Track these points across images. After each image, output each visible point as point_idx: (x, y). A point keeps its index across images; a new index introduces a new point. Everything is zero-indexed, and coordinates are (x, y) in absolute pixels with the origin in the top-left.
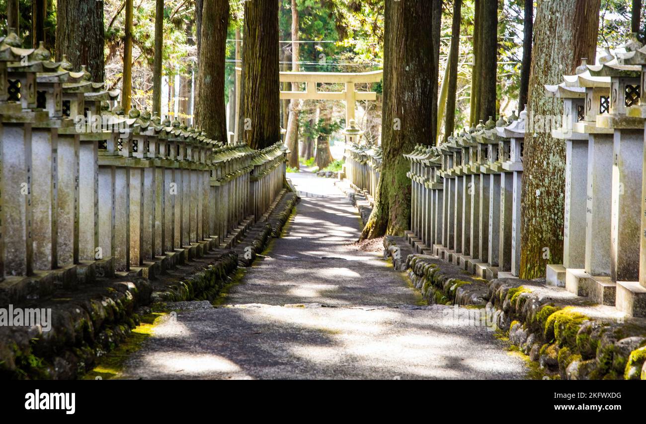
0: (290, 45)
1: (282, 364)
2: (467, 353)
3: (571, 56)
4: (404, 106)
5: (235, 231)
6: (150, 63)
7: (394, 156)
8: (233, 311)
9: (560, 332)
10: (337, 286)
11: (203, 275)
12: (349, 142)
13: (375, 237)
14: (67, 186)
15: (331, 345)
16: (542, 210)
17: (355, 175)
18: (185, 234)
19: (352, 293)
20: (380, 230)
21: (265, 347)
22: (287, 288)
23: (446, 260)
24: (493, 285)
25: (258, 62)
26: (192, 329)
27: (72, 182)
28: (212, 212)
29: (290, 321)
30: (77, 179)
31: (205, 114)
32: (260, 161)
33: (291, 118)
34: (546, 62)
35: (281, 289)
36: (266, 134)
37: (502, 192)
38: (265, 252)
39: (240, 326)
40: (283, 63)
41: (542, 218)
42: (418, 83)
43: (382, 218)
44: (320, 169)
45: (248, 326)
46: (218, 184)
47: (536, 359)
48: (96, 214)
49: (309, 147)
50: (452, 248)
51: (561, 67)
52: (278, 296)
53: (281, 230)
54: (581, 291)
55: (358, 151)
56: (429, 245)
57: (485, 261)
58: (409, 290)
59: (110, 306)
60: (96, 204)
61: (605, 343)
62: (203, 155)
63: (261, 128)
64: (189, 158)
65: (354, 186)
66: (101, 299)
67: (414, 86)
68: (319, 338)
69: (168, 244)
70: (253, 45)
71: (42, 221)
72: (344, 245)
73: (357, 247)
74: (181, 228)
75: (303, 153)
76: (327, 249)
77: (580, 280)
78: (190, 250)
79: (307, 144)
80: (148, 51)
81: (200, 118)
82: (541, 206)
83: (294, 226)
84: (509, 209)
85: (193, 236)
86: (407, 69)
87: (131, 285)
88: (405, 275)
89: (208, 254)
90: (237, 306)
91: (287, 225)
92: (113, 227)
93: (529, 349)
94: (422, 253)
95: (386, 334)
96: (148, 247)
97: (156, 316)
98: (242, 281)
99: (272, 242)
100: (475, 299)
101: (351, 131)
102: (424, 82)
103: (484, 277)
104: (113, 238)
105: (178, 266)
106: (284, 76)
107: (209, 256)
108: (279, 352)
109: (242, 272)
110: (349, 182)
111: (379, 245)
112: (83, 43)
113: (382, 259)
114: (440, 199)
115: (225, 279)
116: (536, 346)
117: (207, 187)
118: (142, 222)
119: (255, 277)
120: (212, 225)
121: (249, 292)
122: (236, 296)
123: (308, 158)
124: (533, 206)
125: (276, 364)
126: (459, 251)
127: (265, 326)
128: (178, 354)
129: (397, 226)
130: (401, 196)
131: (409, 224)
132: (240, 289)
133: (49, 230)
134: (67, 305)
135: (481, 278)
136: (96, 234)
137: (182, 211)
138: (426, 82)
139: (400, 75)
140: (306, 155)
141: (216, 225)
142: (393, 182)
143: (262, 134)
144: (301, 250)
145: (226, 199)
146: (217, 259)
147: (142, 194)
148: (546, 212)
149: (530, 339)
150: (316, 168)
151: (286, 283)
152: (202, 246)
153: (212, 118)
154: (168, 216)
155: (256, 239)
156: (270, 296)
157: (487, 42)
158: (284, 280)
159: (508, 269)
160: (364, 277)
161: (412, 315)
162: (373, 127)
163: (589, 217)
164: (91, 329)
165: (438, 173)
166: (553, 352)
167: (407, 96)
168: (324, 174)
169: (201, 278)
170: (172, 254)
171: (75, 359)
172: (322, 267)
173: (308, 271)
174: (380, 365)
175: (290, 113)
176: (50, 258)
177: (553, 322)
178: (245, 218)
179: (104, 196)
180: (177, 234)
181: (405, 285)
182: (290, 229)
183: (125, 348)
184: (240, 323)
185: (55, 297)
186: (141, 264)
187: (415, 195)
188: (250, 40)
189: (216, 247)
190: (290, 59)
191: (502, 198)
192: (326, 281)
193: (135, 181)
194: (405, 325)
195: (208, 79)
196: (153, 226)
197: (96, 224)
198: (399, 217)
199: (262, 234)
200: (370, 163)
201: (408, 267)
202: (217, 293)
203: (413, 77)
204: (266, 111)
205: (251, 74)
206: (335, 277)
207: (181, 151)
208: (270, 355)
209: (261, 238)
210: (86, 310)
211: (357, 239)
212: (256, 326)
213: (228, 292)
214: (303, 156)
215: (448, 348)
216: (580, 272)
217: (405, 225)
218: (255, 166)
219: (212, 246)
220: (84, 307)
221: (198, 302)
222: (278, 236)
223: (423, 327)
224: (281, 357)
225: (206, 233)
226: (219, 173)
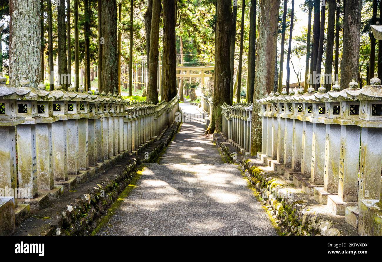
0: (180, 56)
1: (180, 183)
2: (232, 179)
3: (265, 89)
4: (220, 88)
5: (162, 133)
6: (128, 63)
7: (217, 105)
8: (165, 166)
9: (256, 174)
10: (196, 154)
11: (154, 152)
12: (202, 94)
13: (211, 133)
14: (116, 131)
15: (193, 177)
16: (257, 135)
17: (204, 106)
18: (147, 137)
19: (201, 156)
20: (212, 131)
21: (175, 178)
22: (181, 155)
23: (232, 145)
24: (242, 158)
25: (168, 66)
26: (154, 172)
27: (118, 129)
28: (155, 128)
29: (182, 169)
30: (119, 128)
31: (151, 90)
32: (170, 106)
33: (180, 82)
34: (258, 90)
35: (178, 155)
36: (172, 92)
37: (247, 127)
38: (172, 140)
39: (167, 171)
40: (177, 62)
41: (257, 137)
42: (225, 80)
43: (213, 127)
44: (192, 101)
45: (169, 171)
46: (157, 119)
47: (250, 181)
48: (124, 138)
49: (187, 92)
50: (234, 141)
51: (262, 92)
52: (177, 158)
53: (177, 129)
54: (265, 162)
55: (205, 98)
56: (228, 138)
57: (243, 147)
58: (220, 155)
59: (131, 167)
60: (123, 135)
61: (264, 179)
62: (152, 110)
63: (169, 90)
64: (148, 113)
65: (204, 110)
66: (128, 165)
67: (223, 81)
68: (191, 175)
69: (142, 142)
70: (166, 60)
71: (110, 142)
72: (200, 136)
73: (204, 137)
74: (146, 136)
75: (185, 93)
76: (194, 138)
77: (264, 158)
78: (149, 143)
79: (187, 91)
80: (127, 59)
81: (149, 92)
82: (257, 133)
83: (182, 128)
84: (249, 132)
85: (149, 137)
86: (221, 75)
87: (135, 159)
88: (219, 149)
89: (154, 143)
90: (166, 164)
91: (180, 127)
92: (128, 140)
93: (249, 178)
94: (225, 142)
95: (209, 174)
96: (137, 144)
97: (142, 168)
98: (165, 152)
99: (175, 135)
100: (237, 162)
101: (203, 89)
102: (227, 79)
103: (242, 152)
104: (128, 143)
105: (146, 149)
106: (178, 68)
107: (155, 144)
108: (179, 180)
109: (165, 149)
110: (202, 108)
111: (212, 136)
112: (111, 72)
113: (213, 142)
114: (231, 123)
115: (160, 152)
116: (250, 178)
117: (153, 120)
118: (135, 137)
119: (170, 150)
120: (155, 133)
121: (168, 156)
122: (164, 158)
123: (187, 96)
124: (254, 134)
125: (178, 183)
126: (236, 142)
127: (174, 171)
128: (151, 180)
129: (218, 130)
130: (219, 119)
131: (222, 129)
132: (165, 155)
133: (113, 145)
134: (121, 168)
135: (241, 153)
136: (124, 143)
137: (146, 130)
138: (228, 79)
139: (219, 77)
140: (186, 94)
141: (156, 132)
142: (216, 114)
143: (170, 92)
144: (185, 139)
145: (159, 122)
146: (157, 145)
147: (135, 128)
148: (258, 136)
149: (249, 175)
150: (190, 100)
151: (180, 153)
152: (152, 141)
153: (153, 92)
154: (142, 133)
155: (169, 135)
156: (175, 158)
157: (252, 59)
158: (179, 152)
159: (249, 151)
160: (205, 150)
161: (218, 167)
162: (211, 86)
163: (267, 140)
164: (127, 174)
165: (230, 115)
166: (254, 180)
167: (221, 84)
168: (193, 104)
169: (153, 153)
170: (144, 145)
171: (124, 183)
172: (192, 146)
173: (187, 148)
174: (207, 183)
175: (180, 80)
176: (113, 153)
177: (254, 171)
178: (165, 127)
179: (126, 131)
180: (145, 138)
181: (219, 153)
182: (181, 129)
183: (135, 179)
184: (167, 170)
185: (116, 165)
186: (135, 150)
187: (223, 120)
188: (165, 58)
189: (157, 140)
190: (180, 61)
191: (247, 128)
192: (193, 152)
193: (133, 124)
194: (215, 170)
195: (152, 78)
196: (138, 137)
197: (124, 140)
198: (218, 127)
199: (171, 133)
200: (210, 104)
201: (220, 146)
202: (158, 157)
203: (223, 78)
204: (171, 84)
205: (166, 70)
206: (196, 150)
207: (146, 111)
208: (176, 180)
209: (171, 134)
210: (126, 169)
211: (204, 134)
212: (172, 171)
213: (161, 157)
214: (185, 95)
215: (227, 178)
216: (265, 156)
217: (220, 130)
218: (168, 108)
219: (156, 140)
220: (125, 168)
221: (154, 163)
222: (176, 132)
223: (220, 171)
224: (179, 181)
225: (153, 136)
226: (157, 114)
